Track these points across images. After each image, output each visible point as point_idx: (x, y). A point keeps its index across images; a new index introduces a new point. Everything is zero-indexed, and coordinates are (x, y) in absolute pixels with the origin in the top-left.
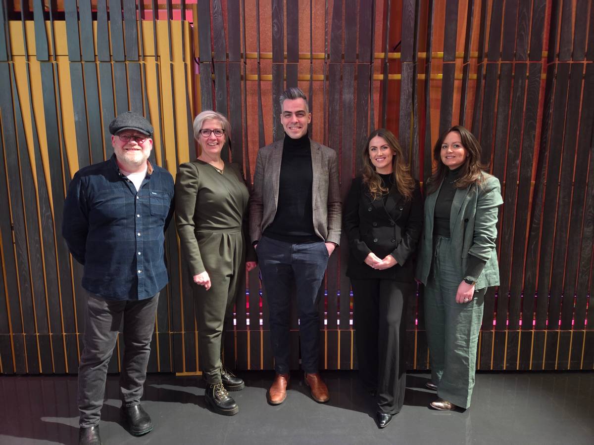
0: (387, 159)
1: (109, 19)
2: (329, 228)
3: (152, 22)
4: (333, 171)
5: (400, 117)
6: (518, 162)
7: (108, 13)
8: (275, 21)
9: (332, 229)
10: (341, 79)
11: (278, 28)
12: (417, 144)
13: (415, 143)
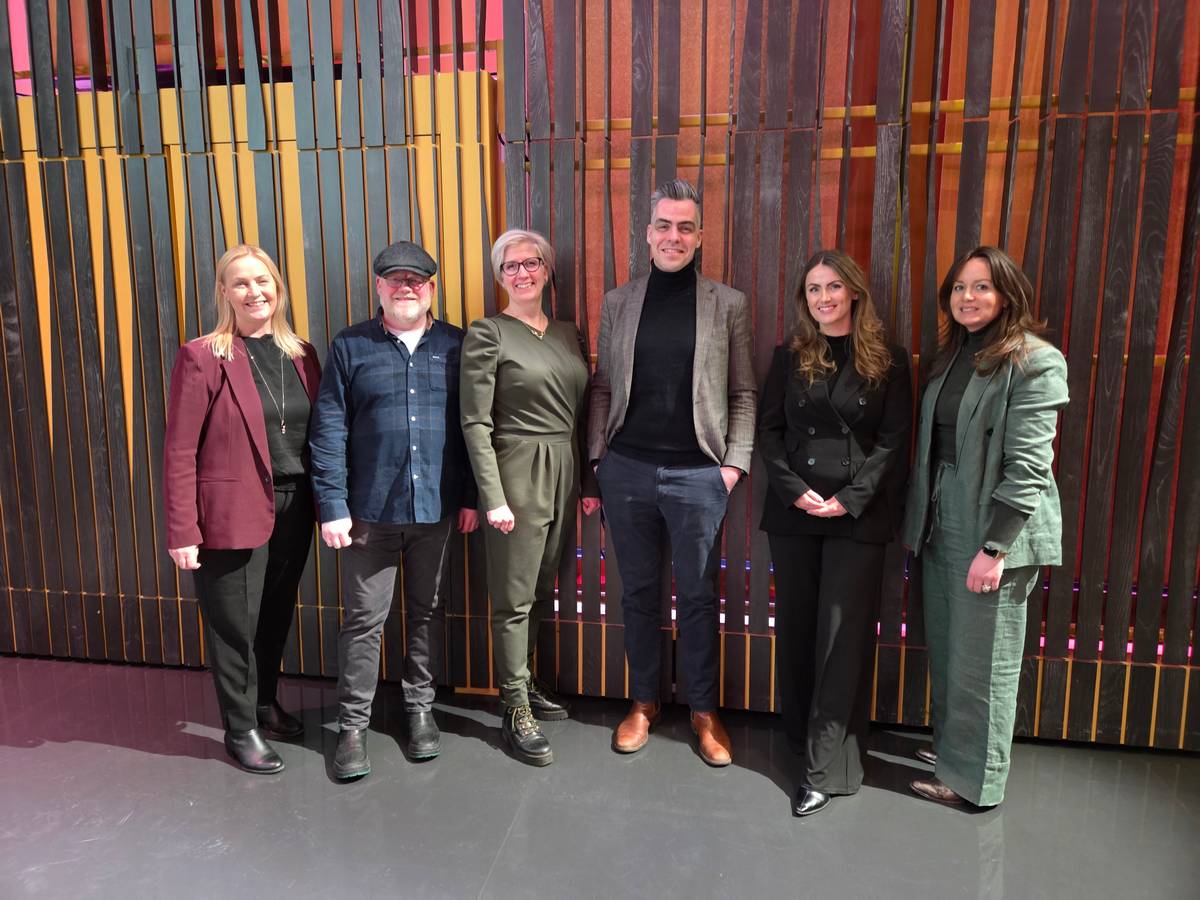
0: (839, 308)
1: (360, 76)
2: (728, 440)
3: (429, 77)
4: (738, 331)
5: (874, 230)
6: (1126, 315)
7: (359, 65)
8: (638, 61)
9: (735, 442)
10: (758, 160)
11: (643, 74)
12: (907, 280)
13: (904, 279)
